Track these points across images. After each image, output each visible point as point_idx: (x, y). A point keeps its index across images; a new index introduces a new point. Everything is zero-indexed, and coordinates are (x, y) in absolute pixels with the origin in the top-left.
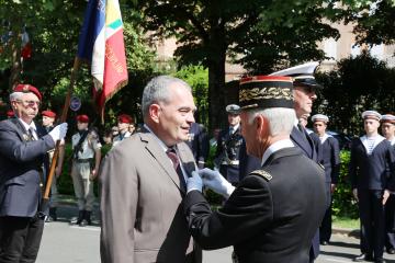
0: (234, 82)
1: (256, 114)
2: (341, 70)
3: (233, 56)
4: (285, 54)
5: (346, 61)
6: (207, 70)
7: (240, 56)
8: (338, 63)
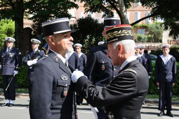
0: (28, 28)
1: (117, 44)
2: (78, 23)
3: (27, 15)
4: (53, 15)
5: (80, 19)
6: (14, 22)
7: (31, 16)
8: (77, 21)
